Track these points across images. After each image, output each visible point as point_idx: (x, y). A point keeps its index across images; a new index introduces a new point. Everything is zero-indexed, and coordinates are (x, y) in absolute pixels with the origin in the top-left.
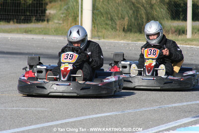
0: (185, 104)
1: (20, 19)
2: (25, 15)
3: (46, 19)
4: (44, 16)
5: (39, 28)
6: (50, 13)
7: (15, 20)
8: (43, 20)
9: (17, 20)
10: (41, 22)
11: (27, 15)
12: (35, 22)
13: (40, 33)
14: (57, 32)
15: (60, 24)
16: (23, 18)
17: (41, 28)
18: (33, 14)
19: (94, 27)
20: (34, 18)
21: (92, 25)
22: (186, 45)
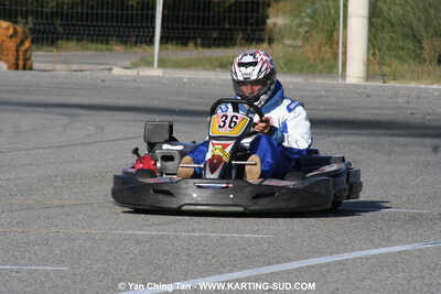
1: (210, 38)
2: (220, 29)
3: (266, 37)
4: (263, 30)
6: (275, 25)
7: (199, 41)
8: (260, 41)
9: (203, 39)
10: (254, 43)
11: (225, 29)
12: (241, 45)
14: (290, 65)
15: (295, 47)
16: (215, 35)
18: (238, 27)
19: (374, 54)
20: (241, 36)
21: (369, 49)
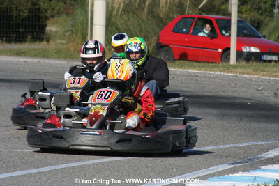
0: (221, 147)
1: (10, 37)
2: (17, 32)
3: (45, 37)
4: (43, 33)
5: (35, 50)
6: (51, 31)
7: (4, 39)
8: (41, 40)
9: (6, 37)
10: (38, 41)
11: (19, 32)
12: (30, 42)
13: (36, 56)
14: (59, 54)
15: (63, 44)
17: (38, 49)
18: (27, 30)
20: (30, 37)
22: (228, 72)
